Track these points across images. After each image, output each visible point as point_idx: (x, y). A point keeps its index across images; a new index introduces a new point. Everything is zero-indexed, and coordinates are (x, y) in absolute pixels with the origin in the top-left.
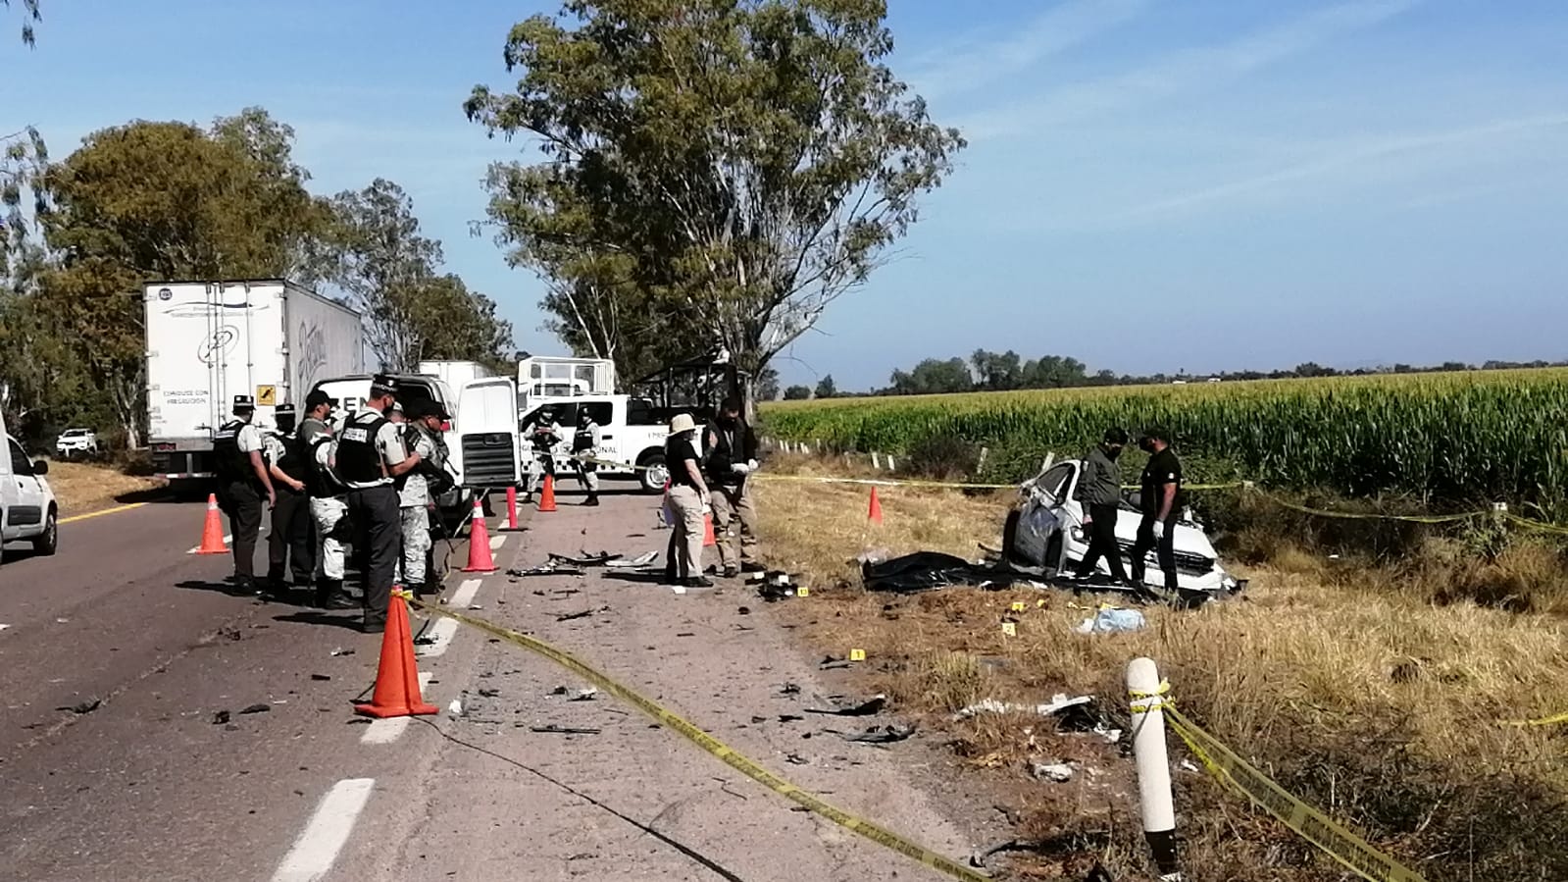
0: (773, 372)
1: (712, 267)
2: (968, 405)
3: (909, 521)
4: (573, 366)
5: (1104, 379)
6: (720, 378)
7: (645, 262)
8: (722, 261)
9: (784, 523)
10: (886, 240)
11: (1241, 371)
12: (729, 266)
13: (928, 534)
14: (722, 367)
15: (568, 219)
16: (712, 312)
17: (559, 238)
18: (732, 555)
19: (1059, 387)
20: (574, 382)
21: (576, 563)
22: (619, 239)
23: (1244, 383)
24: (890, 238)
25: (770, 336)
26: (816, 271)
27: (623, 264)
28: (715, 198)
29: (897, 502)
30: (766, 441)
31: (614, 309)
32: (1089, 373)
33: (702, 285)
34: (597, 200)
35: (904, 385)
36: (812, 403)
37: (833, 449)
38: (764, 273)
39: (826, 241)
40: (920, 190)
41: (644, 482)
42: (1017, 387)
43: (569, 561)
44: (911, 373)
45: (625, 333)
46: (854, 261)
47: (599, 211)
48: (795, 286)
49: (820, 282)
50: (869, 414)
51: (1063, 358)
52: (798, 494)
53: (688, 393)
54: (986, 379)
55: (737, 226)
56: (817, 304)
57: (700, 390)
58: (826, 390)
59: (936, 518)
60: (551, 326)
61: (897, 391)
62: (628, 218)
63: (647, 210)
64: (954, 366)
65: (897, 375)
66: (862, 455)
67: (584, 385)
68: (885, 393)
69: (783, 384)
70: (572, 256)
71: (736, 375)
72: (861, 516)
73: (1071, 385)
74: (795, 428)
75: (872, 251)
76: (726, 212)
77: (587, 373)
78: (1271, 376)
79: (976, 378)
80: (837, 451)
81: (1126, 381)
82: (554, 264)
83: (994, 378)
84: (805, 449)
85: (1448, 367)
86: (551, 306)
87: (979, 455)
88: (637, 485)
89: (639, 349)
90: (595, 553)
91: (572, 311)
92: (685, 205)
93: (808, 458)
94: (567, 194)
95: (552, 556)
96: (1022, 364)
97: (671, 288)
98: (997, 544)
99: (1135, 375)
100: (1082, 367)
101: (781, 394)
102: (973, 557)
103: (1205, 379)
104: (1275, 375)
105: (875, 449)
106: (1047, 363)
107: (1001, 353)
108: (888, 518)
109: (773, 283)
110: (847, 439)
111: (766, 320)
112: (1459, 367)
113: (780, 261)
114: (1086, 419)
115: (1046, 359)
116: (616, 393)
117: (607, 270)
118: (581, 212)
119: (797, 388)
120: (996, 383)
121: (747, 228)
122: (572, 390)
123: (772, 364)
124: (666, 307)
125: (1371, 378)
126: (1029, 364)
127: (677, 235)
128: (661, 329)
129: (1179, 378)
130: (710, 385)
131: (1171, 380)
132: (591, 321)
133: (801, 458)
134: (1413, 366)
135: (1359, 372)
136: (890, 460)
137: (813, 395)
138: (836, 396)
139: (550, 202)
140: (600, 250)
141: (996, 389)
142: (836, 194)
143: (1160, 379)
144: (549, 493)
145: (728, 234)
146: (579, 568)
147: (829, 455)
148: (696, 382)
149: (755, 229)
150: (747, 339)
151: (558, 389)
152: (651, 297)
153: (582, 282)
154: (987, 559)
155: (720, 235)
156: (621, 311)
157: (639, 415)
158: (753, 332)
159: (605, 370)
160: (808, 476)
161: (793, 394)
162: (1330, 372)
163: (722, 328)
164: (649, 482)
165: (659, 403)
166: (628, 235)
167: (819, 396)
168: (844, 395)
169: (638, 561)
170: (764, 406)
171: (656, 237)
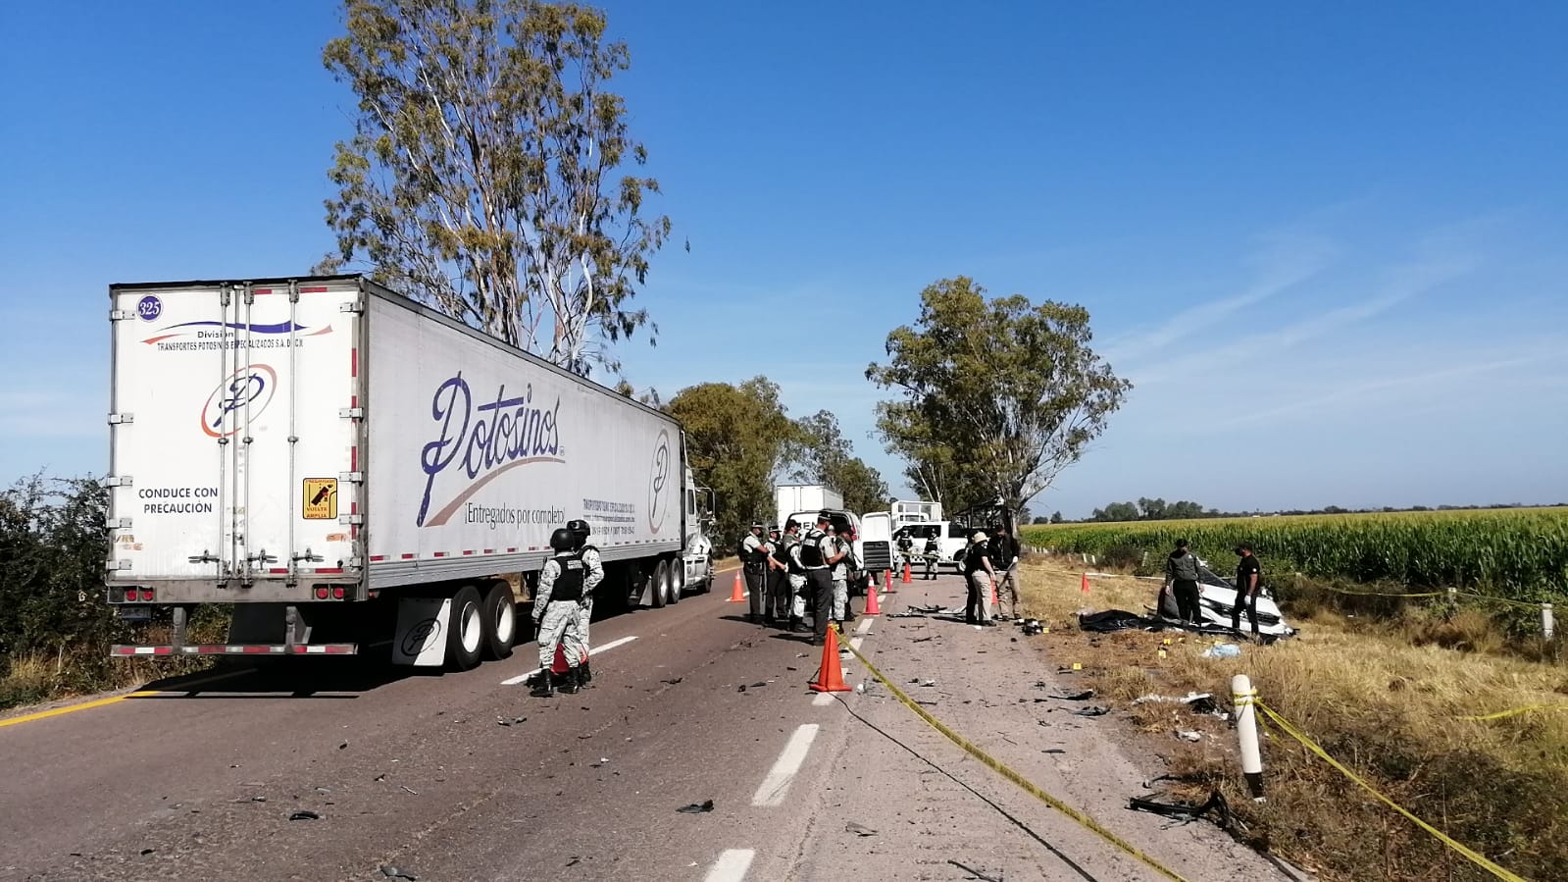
0: (1027, 510)
1: (994, 454)
2: (1136, 528)
3: (1105, 592)
4: (920, 506)
5: (1213, 514)
6: (999, 512)
7: (958, 451)
8: (1000, 451)
9: (1035, 591)
10: (1090, 439)
11: (1292, 510)
12: (1003, 453)
13: (1116, 599)
14: (1000, 507)
15: (918, 429)
16: (994, 478)
17: (914, 439)
18: (1007, 609)
19: (1187, 518)
20: (921, 514)
21: (922, 611)
22: (945, 439)
23: (1294, 517)
24: (1092, 437)
25: (1026, 490)
26: (1050, 456)
27: (946, 452)
28: (995, 418)
29: (1097, 581)
30: (1023, 547)
31: (942, 476)
32: (1204, 510)
33: (989, 463)
34: (932, 419)
35: (1101, 517)
36: (1049, 526)
37: (1061, 551)
38: (1022, 457)
39: (1056, 439)
40: (1108, 412)
41: (958, 568)
42: (1164, 518)
43: (919, 610)
44: (1104, 510)
45: (948, 488)
46: (1072, 449)
47: (934, 425)
48: (1039, 463)
49: (1053, 461)
50: (1081, 532)
51: (1190, 502)
52: (1042, 576)
53: (981, 520)
54: (1147, 514)
55: (1008, 432)
56: (1052, 473)
57: (988, 520)
58: (1057, 519)
59: (1119, 591)
60: (909, 485)
61: (1096, 520)
62: (949, 428)
63: (959, 423)
64: (1128, 506)
65: (1096, 511)
66: (1077, 555)
67: (926, 516)
68: (1089, 521)
69: (1033, 517)
70: (920, 448)
71: (1007, 511)
72: (1078, 589)
73: (1195, 517)
74: (1039, 539)
75: (1081, 444)
76: (1001, 425)
77: (927, 510)
78: (1310, 513)
79: (1141, 513)
80: (1063, 553)
81: (1226, 515)
82: (910, 451)
83: (1151, 513)
84: (1046, 551)
85: (1416, 509)
86: (909, 474)
87: (1143, 556)
88: (954, 569)
89: (955, 496)
90: (933, 605)
91: (919, 477)
92: (979, 421)
93: (1047, 556)
94: (917, 416)
95: (910, 607)
96: (1166, 506)
97: (972, 465)
98: (1155, 605)
99: (1230, 512)
100: (1201, 507)
101: (1032, 521)
102: (1141, 613)
103: (1271, 514)
104: (1313, 513)
105: (1085, 552)
106: (1180, 505)
107: (1155, 499)
108: (1092, 589)
109: (1028, 461)
110: (1068, 546)
111: (1024, 481)
112: (1422, 509)
113: (1031, 450)
114: (1204, 536)
115: (1181, 503)
116: (943, 520)
117: (936, 456)
118: (925, 426)
119: (1041, 518)
120: (1152, 516)
121: (1013, 432)
122: (920, 519)
123: (1027, 505)
124: (971, 475)
125: (1370, 514)
126: (1171, 505)
127: (975, 437)
128: (967, 486)
129: (1256, 514)
130: (993, 517)
131: (1252, 515)
132: (929, 482)
133: (1043, 556)
134: (1395, 508)
135: (1362, 511)
136: (1093, 557)
137: (1049, 522)
138: (1062, 522)
139: (908, 421)
140: (934, 445)
141: (1152, 519)
142: (1062, 414)
143: (1245, 514)
144: (907, 573)
145: (1003, 435)
146: (924, 614)
147: (1059, 554)
148: (986, 515)
149: (1018, 434)
150: (1013, 492)
151: (911, 518)
152: (961, 469)
153: (925, 461)
154: (1149, 614)
155: (998, 437)
156: (945, 477)
157: (954, 533)
158: (1016, 489)
159: (937, 508)
160: (1047, 566)
161: (1038, 521)
162: (1345, 511)
163: (1000, 486)
164: (961, 568)
165: (966, 526)
166: (948, 437)
167: (1053, 522)
168: (1066, 522)
169: (956, 612)
170: (1023, 527)
171: (964, 438)
